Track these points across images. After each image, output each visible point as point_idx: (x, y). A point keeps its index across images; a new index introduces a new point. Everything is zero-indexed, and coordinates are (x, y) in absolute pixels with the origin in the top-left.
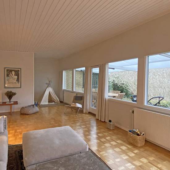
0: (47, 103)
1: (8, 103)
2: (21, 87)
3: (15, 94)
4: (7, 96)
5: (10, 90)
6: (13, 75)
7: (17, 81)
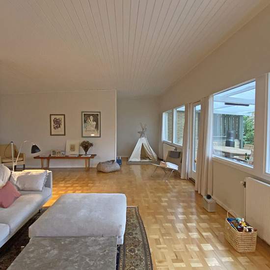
0: (139, 160)
1: (84, 156)
2: (100, 137)
3: (91, 145)
4: (83, 147)
5: (86, 140)
6: (92, 120)
7: (95, 128)
